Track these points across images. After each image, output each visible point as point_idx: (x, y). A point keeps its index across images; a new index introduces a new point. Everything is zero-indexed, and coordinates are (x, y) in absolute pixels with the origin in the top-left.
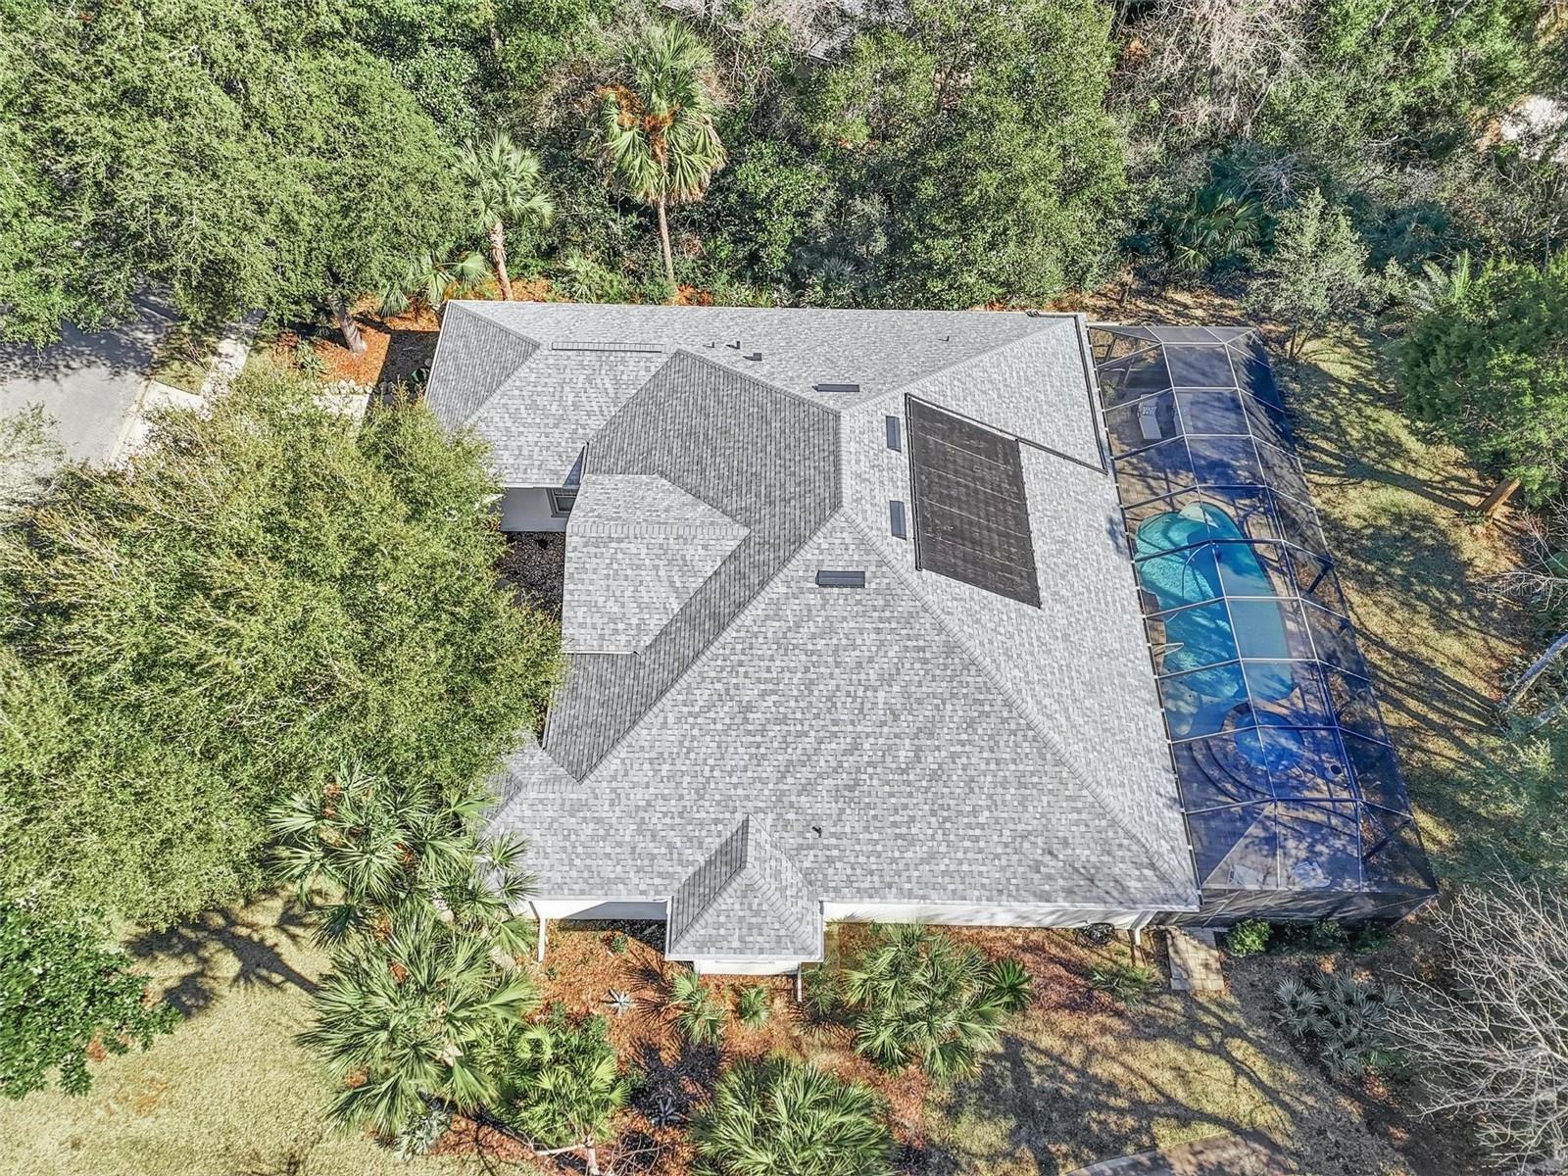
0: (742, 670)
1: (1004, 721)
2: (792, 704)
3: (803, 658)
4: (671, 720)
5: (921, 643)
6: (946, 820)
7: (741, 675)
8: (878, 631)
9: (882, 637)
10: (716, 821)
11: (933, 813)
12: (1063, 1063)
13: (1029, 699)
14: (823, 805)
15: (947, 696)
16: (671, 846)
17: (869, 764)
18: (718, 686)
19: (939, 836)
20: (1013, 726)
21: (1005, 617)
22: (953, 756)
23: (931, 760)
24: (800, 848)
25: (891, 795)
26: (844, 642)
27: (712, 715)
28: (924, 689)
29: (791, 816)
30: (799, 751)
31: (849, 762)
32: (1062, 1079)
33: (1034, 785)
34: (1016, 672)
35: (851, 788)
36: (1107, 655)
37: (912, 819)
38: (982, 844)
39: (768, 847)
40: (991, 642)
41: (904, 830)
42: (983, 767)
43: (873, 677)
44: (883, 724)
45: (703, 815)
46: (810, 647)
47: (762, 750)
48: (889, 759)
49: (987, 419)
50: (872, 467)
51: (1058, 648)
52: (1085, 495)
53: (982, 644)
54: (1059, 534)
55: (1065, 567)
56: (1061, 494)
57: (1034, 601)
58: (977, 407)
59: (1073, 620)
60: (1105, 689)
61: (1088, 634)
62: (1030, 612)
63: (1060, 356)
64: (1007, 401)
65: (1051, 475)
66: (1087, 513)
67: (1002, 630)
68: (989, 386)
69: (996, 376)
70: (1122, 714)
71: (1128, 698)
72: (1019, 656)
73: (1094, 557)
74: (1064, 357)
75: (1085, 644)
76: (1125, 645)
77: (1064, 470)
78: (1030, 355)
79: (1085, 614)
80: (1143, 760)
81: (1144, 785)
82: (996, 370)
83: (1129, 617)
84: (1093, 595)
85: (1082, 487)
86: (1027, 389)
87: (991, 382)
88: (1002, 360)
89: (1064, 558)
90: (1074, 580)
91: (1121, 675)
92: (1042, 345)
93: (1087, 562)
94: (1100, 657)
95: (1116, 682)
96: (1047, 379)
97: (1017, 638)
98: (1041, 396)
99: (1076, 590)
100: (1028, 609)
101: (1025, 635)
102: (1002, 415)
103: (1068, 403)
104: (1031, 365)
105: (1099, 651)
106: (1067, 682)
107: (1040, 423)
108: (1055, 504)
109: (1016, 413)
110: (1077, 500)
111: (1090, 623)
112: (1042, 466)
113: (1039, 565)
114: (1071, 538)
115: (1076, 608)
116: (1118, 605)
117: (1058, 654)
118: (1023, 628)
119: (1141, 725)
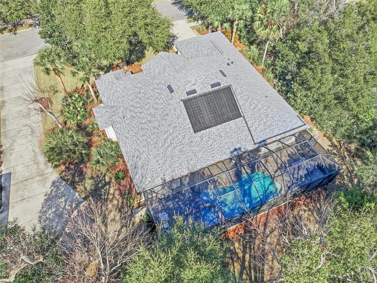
0: (146, 87)
1: (158, 133)
2: (144, 98)
3: (153, 94)
4: (132, 84)
5: (166, 109)
6: (135, 136)
8: (164, 101)
9: (163, 103)
10: (119, 102)
11: (135, 133)
12: (108, 194)
13: (166, 135)
14: (128, 116)
15: (158, 120)
16: (112, 99)
17: (139, 117)
18: (141, 86)
19: (131, 137)
20: (158, 135)
21: (185, 125)
22: (147, 129)
23: (145, 126)
24: (120, 117)
25: (135, 124)
26: (159, 98)
27: (136, 89)
28: (157, 116)
29: (125, 112)
30: (136, 105)
31: (138, 114)
32: (105, 195)
33: (149, 146)
34: (171, 131)
35: (134, 117)
36: (195, 154)
37: (133, 130)
38: (133, 144)
39: (118, 112)
40: (175, 122)
41: (130, 130)
42: (148, 135)
43: (155, 107)
44: (147, 114)
45: (119, 100)
46: (155, 93)
47: (134, 100)
48: (142, 119)
49: (242, 107)
50: (201, 83)
51: (186, 141)
52: (242, 139)
53: (173, 120)
54: (222, 134)
55: (213, 138)
56: (236, 132)
57: (195, 132)
58: (244, 104)
59: (198, 143)
60: (184, 155)
61: (197, 148)
62: (191, 131)
63: (285, 123)
64: (254, 111)
65: (240, 128)
66: (236, 141)
67: (180, 125)
68: (254, 105)
69: (260, 107)
70: (180, 161)
71: (186, 162)
72: (176, 130)
73: (223, 146)
74: (286, 124)
75: (193, 148)
76: (202, 159)
77: (245, 132)
78: (277, 114)
79: (202, 146)
80: (170, 169)
81: (163, 171)
82: (262, 106)
83: (211, 159)
84: (210, 147)
85: (244, 138)
86: (264, 116)
87: (256, 105)
88: (267, 107)
89: (215, 137)
90: (211, 141)
91: (191, 159)
92: (284, 117)
93: (220, 144)
94: (192, 152)
95: (188, 158)
96: (273, 121)
97: (181, 129)
98: (265, 121)
99: (208, 142)
100: (192, 130)
101: (183, 131)
102: (248, 111)
103: (270, 128)
104: (273, 115)
105: (194, 152)
106: (178, 144)
107: (255, 122)
108: (231, 131)
109: (252, 115)
110: (238, 138)
111: (201, 148)
112: (240, 125)
113: (207, 130)
114: (224, 138)
115: (202, 143)
116: (213, 155)
117: (184, 141)
118: (185, 130)
119: (180, 167)
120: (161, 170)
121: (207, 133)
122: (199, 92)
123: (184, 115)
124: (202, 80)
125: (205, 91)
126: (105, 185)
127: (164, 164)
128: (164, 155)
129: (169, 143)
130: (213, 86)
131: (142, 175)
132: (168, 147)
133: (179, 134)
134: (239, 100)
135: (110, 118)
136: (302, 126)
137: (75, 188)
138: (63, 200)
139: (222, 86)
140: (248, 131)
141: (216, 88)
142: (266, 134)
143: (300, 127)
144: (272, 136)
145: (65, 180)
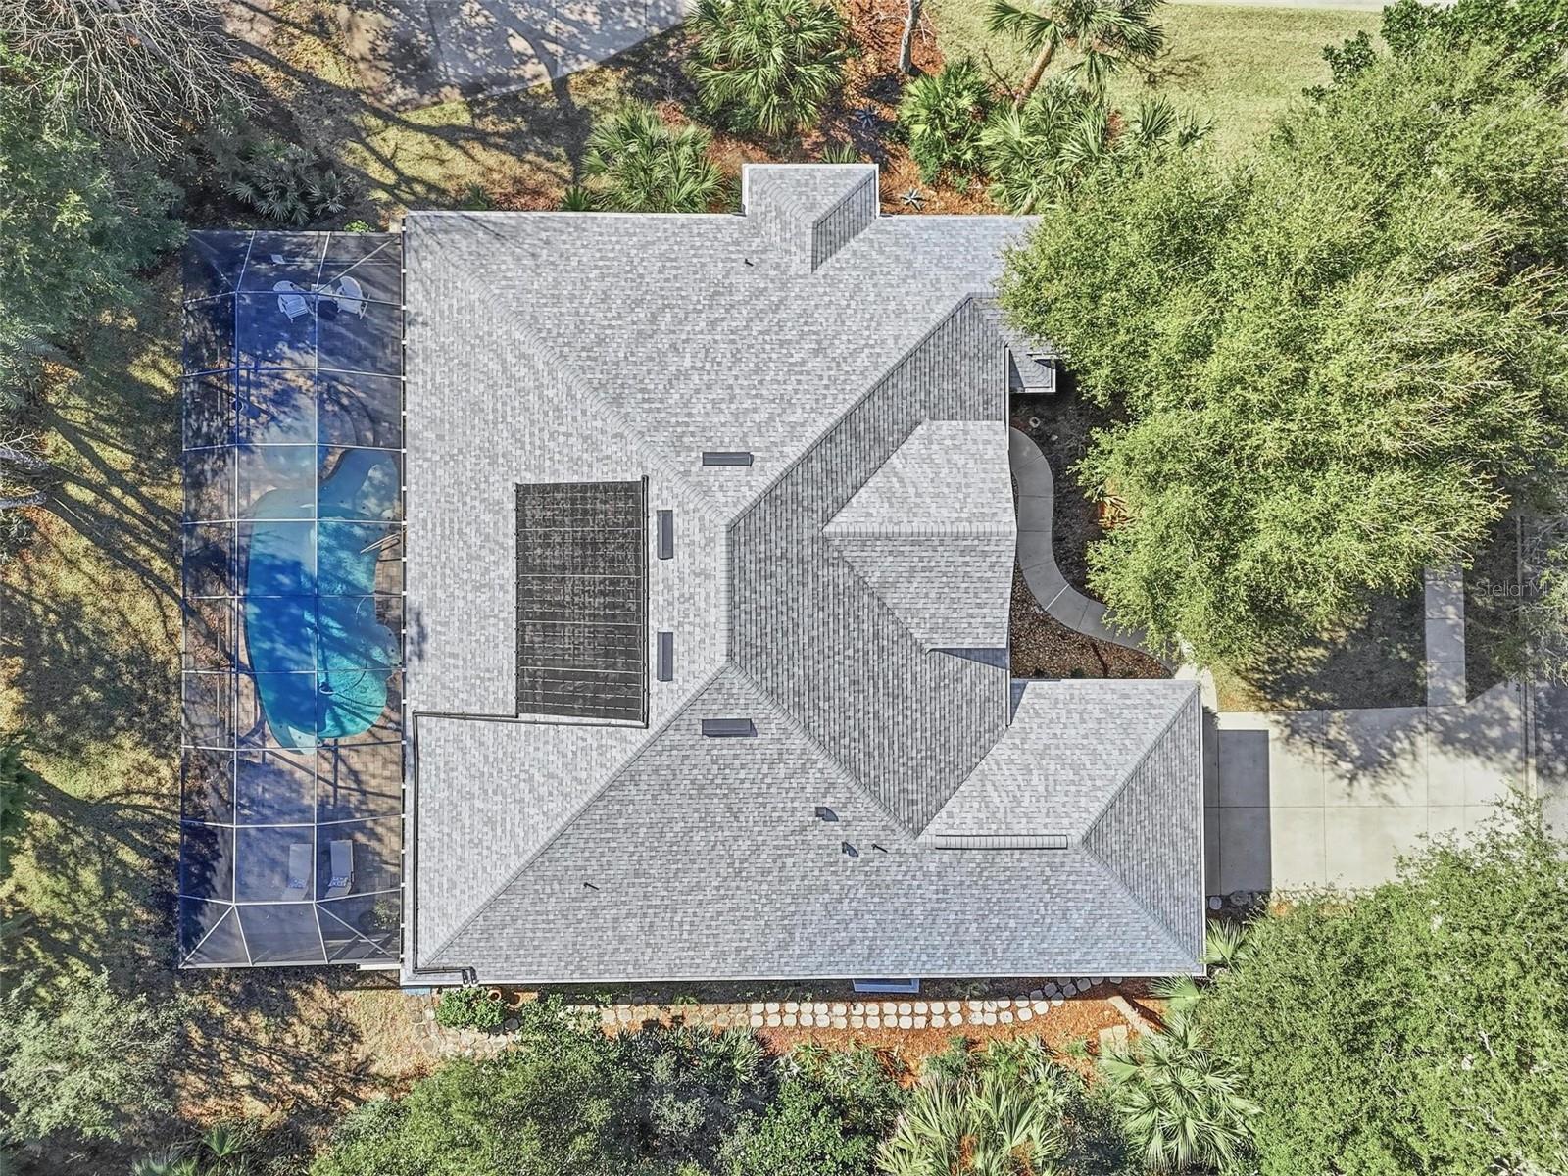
0: (825, 382)
1: (569, 344)
2: (774, 356)
3: (765, 392)
4: (890, 342)
5: (646, 406)
6: (629, 272)
7: (826, 378)
8: (689, 415)
9: (686, 410)
10: (841, 269)
11: (641, 276)
13: (541, 367)
14: (743, 281)
15: (623, 364)
16: (881, 252)
17: (700, 311)
18: (848, 369)
19: (636, 260)
20: (560, 340)
21: (557, 457)
22: (620, 317)
23: (641, 314)
24: (765, 251)
25: (679, 289)
26: (724, 406)
27: (851, 346)
28: (645, 368)
29: (772, 273)
30: (767, 320)
31: (720, 313)
32: (540, 153)
33: (544, 296)
34: (550, 393)
35: (717, 293)
36: (452, 456)
37: (661, 272)
38: (598, 255)
39: (793, 249)
40: (574, 418)
41: (669, 264)
42: (591, 310)
43: (695, 378)
44: (686, 341)
45: (853, 274)
46: (758, 401)
47: (802, 320)
48: (682, 315)
49: (551, 733)
50: (691, 597)
51: (504, 443)
52: (446, 668)
53: (584, 412)
54: (484, 597)
55: (483, 552)
56: (474, 656)
57: (523, 491)
58: (562, 747)
59: (483, 486)
60: (460, 413)
61: (469, 474)
62: (529, 476)
63: (445, 886)
64: (523, 776)
65: (482, 680)
66: (447, 642)
67: (561, 439)
68: (543, 790)
69: (532, 811)
70: (447, 390)
71: (438, 412)
72: (546, 414)
73: (448, 581)
74: (440, 886)
75: (474, 460)
76: (430, 477)
77: (465, 696)
78: (484, 869)
79: (468, 499)
80: (434, 346)
81: (438, 319)
82: (531, 822)
83: (421, 516)
84: (456, 527)
85: (448, 678)
86: (495, 808)
87: (540, 798)
88: (522, 844)
89: (483, 564)
90: (475, 540)
91: (440, 438)
92: (466, 897)
93: (457, 571)
94: (460, 451)
95: (447, 426)
96: (468, 837)
97: (546, 436)
98: (478, 804)
99: (474, 526)
100: (530, 479)
101: (538, 443)
102: (531, 749)
103: (447, 808)
104: (485, 852)
105: (460, 457)
106: (499, 405)
107: (486, 757)
108: (483, 639)
109: (513, 759)
110: (454, 655)
111: (465, 490)
112: (491, 689)
113: (512, 542)
114: (470, 597)
115: (477, 503)
116: (430, 526)
117: (505, 434)
118: (538, 452)
119: (429, 386)
120: (442, 312)
121: (505, 535)
122: (659, 570)
123: (590, 466)
124: (702, 605)
125: (657, 598)
127: (457, 329)
128: (482, 339)
129: (514, 370)
130: (666, 640)
132: (503, 362)
134: (581, 733)
136: (416, 951)
137: (617, 62)
138: (590, 17)
139: (655, 685)
140: (467, 710)
141: (653, 651)
142: (434, 779)
143: (416, 941)
144: (421, 801)
145: (665, 36)
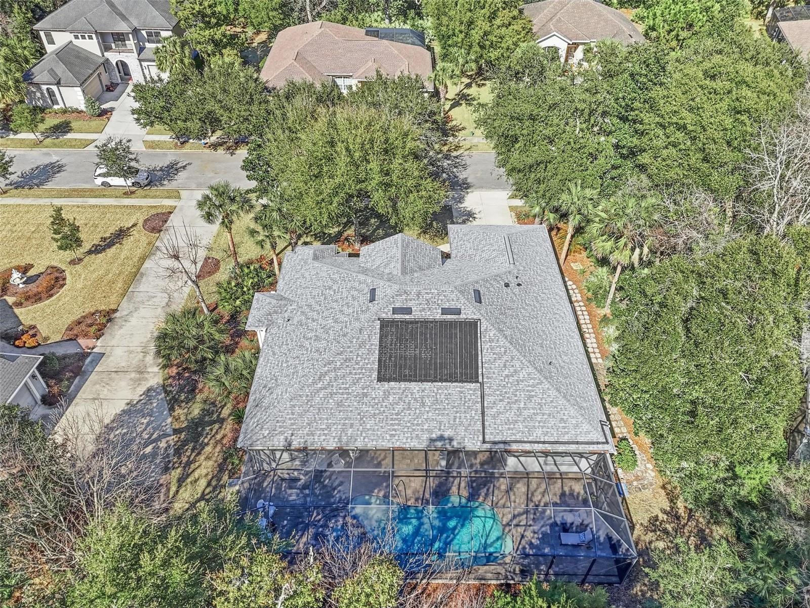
0: (343, 282)
2: (330, 299)
3: (346, 296)
5: (348, 326)
6: (286, 354)
9: (351, 314)
10: (296, 295)
11: (289, 350)
12: (211, 438)
13: (326, 368)
14: (296, 319)
15: (328, 340)
16: (291, 287)
17: (308, 326)
18: (338, 278)
19: (281, 354)
20: (315, 364)
21: (366, 361)
22: (307, 349)
23: (306, 343)
24: (284, 318)
25: (297, 336)
26: (350, 304)
27: (329, 280)
28: (331, 332)
29: (294, 312)
30: (315, 306)
31: (309, 321)
32: (206, 437)
33: (293, 377)
34: (338, 364)
35: (301, 324)
37: (288, 345)
38: (276, 367)
40: (351, 352)
41: (284, 343)
42: (302, 359)
43: (337, 316)
44: (321, 325)
45: (299, 291)
46: (349, 296)
47: (316, 297)
48: (309, 331)
49: (486, 365)
50: (427, 300)
51: (357, 389)
52: (461, 424)
53: (349, 347)
54: (427, 401)
55: (407, 401)
56: (454, 407)
57: (380, 379)
58: (492, 361)
59: (376, 401)
60: (341, 413)
61: (371, 409)
62: (374, 376)
63: (563, 425)
64: (507, 380)
65: (465, 402)
66: (449, 423)
67: (359, 359)
68: (512, 370)
69: (521, 376)
70: (330, 421)
71: (339, 427)
72: (347, 366)
73: (420, 422)
74: (564, 428)
75: (364, 406)
76: (370, 432)
77: (473, 412)
78: (552, 402)
79: (382, 409)
80: (307, 429)
81: (294, 427)
82: (526, 376)
83: (388, 438)
84: (395, 417)
85: (466, 423)
86: (523, 396)
87: (515, 371)
88: (537, 381)
89: (412, 401)
90: (400, 407)
91: (352, 426)
92: (566, 412)
93: (415, 417)
94: (359, 414)
95: (347, 422)
96: (539, 411)
97: (357, 366)
98: (522, 405)
99: (395, 406)
100: (375, 375)
101: (360, 371)
102: (494, 376)
103: (527, 424)
104: (544, 401)
105: (362, 414)
106: (341, 391)
107: (501, 400)
108: (447, 402)
109: (500, 385)
110: (455, 418)
111: (377, 412)
112: (469, 397)
113: (403, 385)
114: (427, 409)
115: (384, 404)
116: (394, 432)
117: (354, 388)
118: (364, 371)
119: (326, 432)
120: (292, 424)
121: (400, 388)
122: (417, 314)
123: (372, 345)
124: (430, 295)
125: (428, 315)
126: (214, 422)
127: (301, 415)
128: (308, 401)
129: (326, 383)
130: (445, 311)
131: (258, 421)
132: (321, 389)
133: (351, 373)
134: (485, 351)
135: (270, 314)
136: (598, 443)
137: (172, 409)
138: (145, 421)
139: (463, 316)
140: (480, 412)
141: (449, 317)
142: (514, 432)
143: (593, 443)
144: (526, 440)
145: (166, 392)
